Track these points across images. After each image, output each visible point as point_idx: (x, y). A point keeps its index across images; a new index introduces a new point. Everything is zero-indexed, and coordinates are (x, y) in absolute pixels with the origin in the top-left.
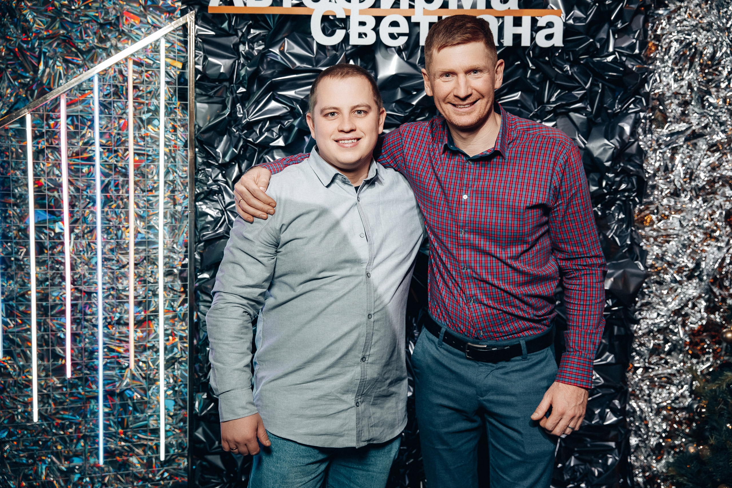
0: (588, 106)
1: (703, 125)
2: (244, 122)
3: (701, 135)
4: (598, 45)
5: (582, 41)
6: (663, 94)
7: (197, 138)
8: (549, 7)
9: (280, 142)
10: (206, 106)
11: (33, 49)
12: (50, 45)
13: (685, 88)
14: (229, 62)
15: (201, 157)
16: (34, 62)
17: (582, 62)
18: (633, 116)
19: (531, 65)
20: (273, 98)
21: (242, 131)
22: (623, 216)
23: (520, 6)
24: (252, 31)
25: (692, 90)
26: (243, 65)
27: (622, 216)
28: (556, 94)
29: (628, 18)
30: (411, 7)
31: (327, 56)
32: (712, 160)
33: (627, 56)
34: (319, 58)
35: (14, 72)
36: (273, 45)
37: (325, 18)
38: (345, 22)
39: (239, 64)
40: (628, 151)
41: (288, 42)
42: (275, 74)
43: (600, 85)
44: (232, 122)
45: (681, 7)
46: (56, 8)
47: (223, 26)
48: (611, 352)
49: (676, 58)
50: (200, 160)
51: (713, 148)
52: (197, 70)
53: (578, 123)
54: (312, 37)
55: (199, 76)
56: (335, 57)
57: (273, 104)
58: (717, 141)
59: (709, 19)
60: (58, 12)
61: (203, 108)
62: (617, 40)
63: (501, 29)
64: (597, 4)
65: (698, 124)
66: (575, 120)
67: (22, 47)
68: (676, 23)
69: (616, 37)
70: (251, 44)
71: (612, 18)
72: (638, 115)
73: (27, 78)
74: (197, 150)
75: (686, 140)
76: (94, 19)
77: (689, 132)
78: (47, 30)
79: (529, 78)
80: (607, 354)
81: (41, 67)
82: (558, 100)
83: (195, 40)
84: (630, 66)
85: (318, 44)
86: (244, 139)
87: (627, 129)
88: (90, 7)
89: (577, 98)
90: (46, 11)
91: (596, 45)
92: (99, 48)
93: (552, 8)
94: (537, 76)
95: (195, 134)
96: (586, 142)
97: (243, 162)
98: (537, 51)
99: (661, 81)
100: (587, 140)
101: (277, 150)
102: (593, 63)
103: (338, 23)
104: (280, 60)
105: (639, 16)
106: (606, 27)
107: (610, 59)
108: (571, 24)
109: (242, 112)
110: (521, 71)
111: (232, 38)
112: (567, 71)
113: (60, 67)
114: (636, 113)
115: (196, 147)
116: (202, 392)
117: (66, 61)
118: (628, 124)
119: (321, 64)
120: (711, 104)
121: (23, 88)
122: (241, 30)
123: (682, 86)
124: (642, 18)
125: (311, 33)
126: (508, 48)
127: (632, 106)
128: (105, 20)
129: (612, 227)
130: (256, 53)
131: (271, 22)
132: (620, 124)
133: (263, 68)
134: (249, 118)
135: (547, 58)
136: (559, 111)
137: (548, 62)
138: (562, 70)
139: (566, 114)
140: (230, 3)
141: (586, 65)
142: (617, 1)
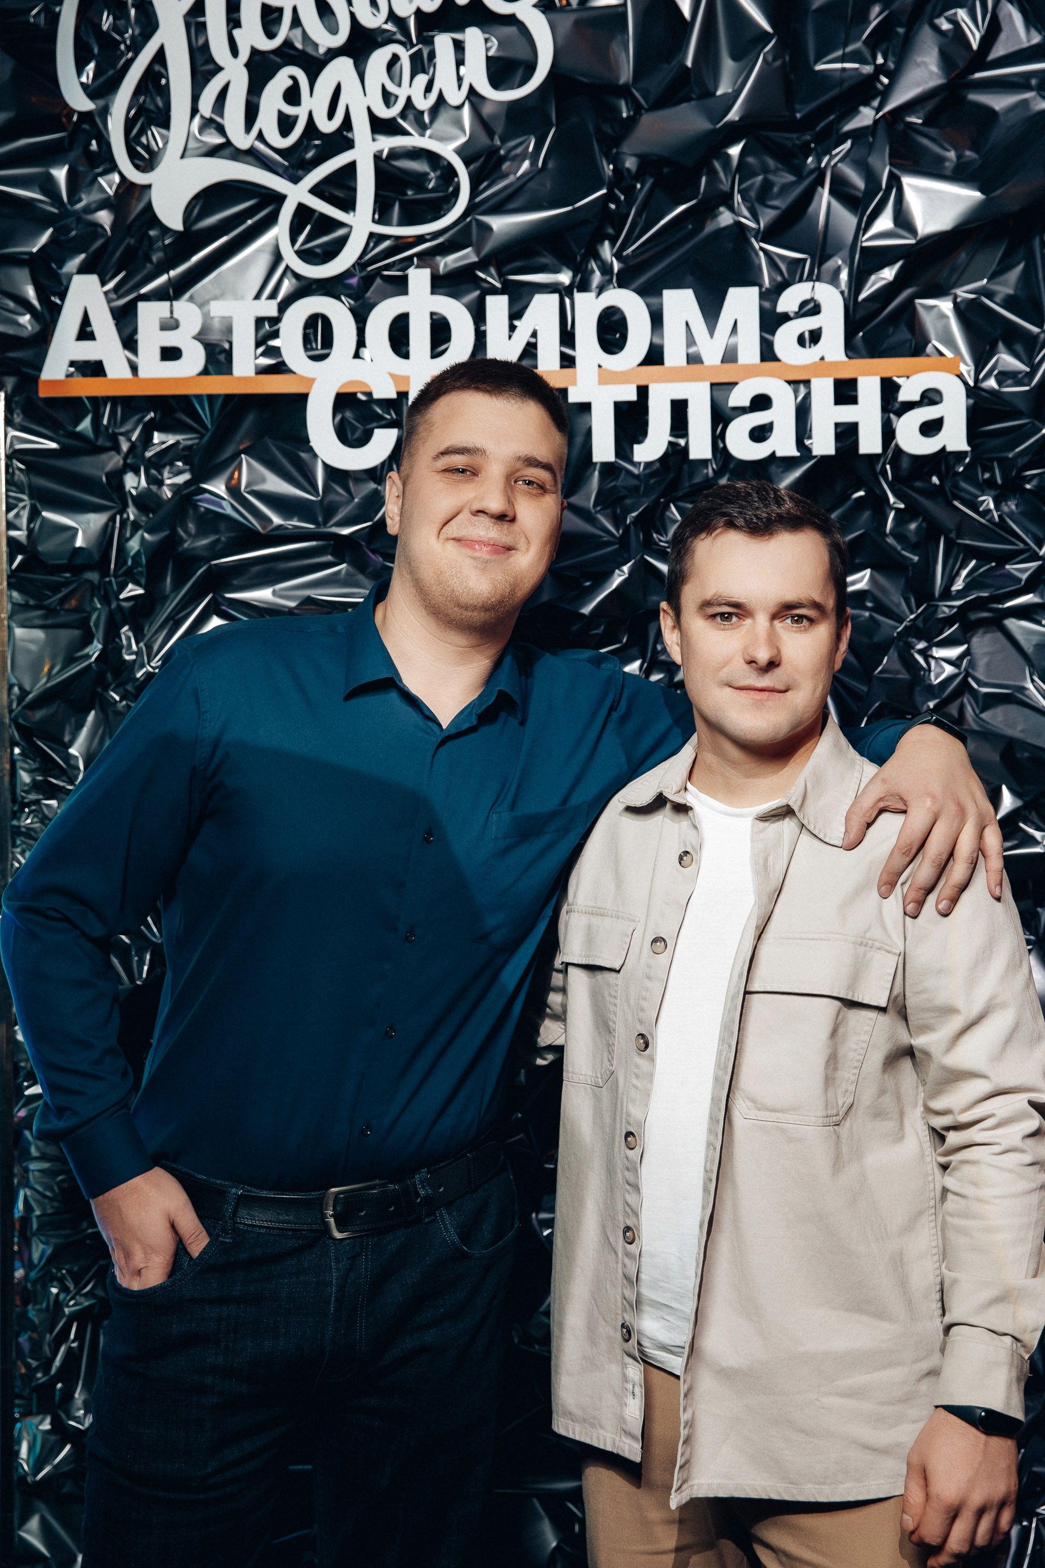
2: (139, 675)
5: (1019, 434)
7: (14, 721)
8: (929, 349)
10: (39, 634)
14: (96, 520)
15: (29, 771)
17: (1028, 486)
19: (892, 499)
20: (213, 609)
23: (850, 352)
24: (157, 437)
26: (136, 526)
28: (964, 573)
30: (568, 361)
31: (353, 498)
34: (332, 502)
36: (209, 473)
37: (343, 401)
38: (397, 408)
39: (124, 523)
41: (249, 464)
42: (219, 547)
44: (109, 676)
47: (80, 428)
50: (25, 777)
52: (11, 542)
53: (1027, 646)
54: (311, 450)
55: (20, 558)
56: (375, 500)
61: (32, 641)
63: (803, 413)
66: (1019, 637)
70: (153, 472)
74: (17, 751)
79: (893, 533)
82: (970, 585)
83: (7, 467)
85: (326, 466)
89: (1020, 580)
93: (941, 354)
94: (913, 526)
95: (11, 711)
98: (905, 464)
103: (380, 411)
104: (229, 511)
108: (992, 392)
109: (134, 647)
110: (867, 515)
111: (104, 457)
112: (989, 511)
115: (14, 744)
116: (38, 1413)
119: (338, 517)
122: (127, 435)
125: (307, 441)
126: (824, 459)
130: (168, 494)
131: (205, 415)
133: (186, 531)
134: (152, 664)
135: (935, 480)
136: (974, 616)
137: (939, 489)
138: (976, 510)
139: (996, 623)
140: (95, 369)
141: (1039, 493)
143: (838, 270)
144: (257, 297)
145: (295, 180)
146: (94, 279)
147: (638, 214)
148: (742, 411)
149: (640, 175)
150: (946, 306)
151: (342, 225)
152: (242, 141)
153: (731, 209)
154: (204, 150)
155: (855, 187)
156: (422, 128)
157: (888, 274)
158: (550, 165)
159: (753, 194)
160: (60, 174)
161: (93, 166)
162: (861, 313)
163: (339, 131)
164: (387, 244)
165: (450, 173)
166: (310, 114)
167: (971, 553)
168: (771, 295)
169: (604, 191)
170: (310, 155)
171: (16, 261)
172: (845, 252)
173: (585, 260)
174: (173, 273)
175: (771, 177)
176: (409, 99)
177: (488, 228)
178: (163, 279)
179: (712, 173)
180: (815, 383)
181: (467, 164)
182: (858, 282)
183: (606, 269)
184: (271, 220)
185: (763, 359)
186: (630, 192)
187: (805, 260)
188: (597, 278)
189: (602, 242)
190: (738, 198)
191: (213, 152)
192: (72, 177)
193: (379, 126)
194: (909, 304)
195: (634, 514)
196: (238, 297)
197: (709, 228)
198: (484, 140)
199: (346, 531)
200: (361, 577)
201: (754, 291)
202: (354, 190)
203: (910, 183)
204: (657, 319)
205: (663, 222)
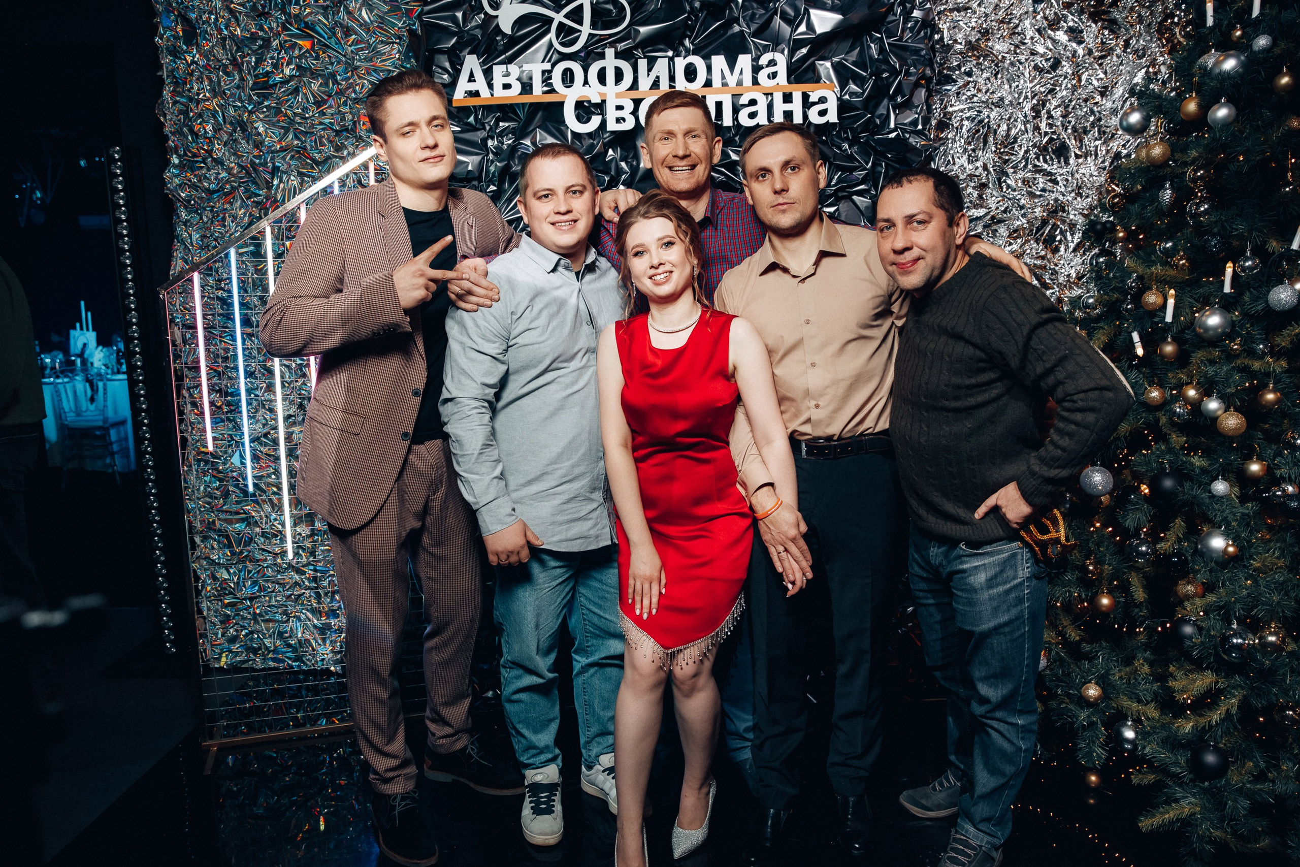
0: (872, 189)
1: (1003, 209)
3: (1000, 221)
4: (878, 122)
5: (858, 118)
6: (958, 177)
8: (821, 81)
11: (265, 164)
12: (284, 158)
13: (981, 169)
14: (476, 158)
16: (268, 177)
17: (862, 140)
23: (789, 82)
24: (501, 123)
25: (989, 172)
26: (493, 162)
28: (836, 176)
29: (907, 92)
31: (583, 144)
32: (1015, 247)
33: (910, 132)
35: (247, 190)
36: (524, 136)
38: (600, 107)
39: (488, 159)
41: (540, 132)
43: (883, 164)
45: (969, 83)
46: (289, 118)
47: (470, 120)
49: (968, 137)
51: (1015, 234)
53: (862, 207)
54: (566, 125)
56: (592, 146)
58: (1018, 226)
59: (999, 95)
60: (292, 122)
62: (899, 116)
63: (770, 107)
64: (873, 77)
65: (997, 208)
66: (858, 204)
67: (254, 163)
68: (966, 100)
69: (897, 112)
70: (500, 139)
71: (891, 92)
73: (259, 195)
75: (985, 227)
76: (329, 127)
77: (989, 217)
78: (280, 142)
81: (275, 182)
82: (838, 181)
84: (914, 143)
85: (572, 132)
88: (324, 114)
89: (859, 179)
90: (279, 121)
91: (875, 122)
92: (336, 157)
93: (825, 83)
99: (954, 164)
102: (874, 140)
103: (593, 109)
105: (919, 89)
106: (885, 102)
107: (893, 135)
108: (847, 100)
111: (479, 132)
112: (846, 150)
113: (295, 181)
117: (301, 174)
120: (1008, 186)
121: (256, 207)
122: (489, 124)
123: (977, 168)
124: (923, 92)
125: (564, 121)
128: (342, 126)
130: (506, 147)
131: (521, 112)
133: (514, 163)
135: (824, 137)
136: (840, 194)
137: (826, 142)
138: (841, 150)
139: (849, 198)
140: (476, 94)
141: (867, 143)
142: (895, 73)
143: (784, 48)
144: (543, 62)
145: (558, 12)
146: (475, 56)
147: (700, 26)
148: (744, 106)
149: (701, 9)
150: (828, 64)
151: (577, 30)
153: (739, 25)
154: (520, 0)
155: (790, 15)
157: (804, 51)
158: (662, 6)
159: (748, 18)
160: (459, 15)
161: (473, 11)
162: (793, 67)
164: (596, 38)
165: (623, 8)
167: (839, 168)
168: (756, 59)
169: (686, 16)
170: (563, 2)
171: (441, 51)
172: (787, 41)
173: (678, 46)
174: (507, 54)
175: (755, 11)
177: (638, 32)
178: (504, 56)
179: (731, 9)
180: (775, 94)
181: (630, 4)
182: (792, 53)
183: (687, 48)
184: (548, 31)
185: (753, 84)
186: (697, 16)
187: (769, 44)
188: (683, 52)
189: (685, 38)
190: (741, 20)
191: (524, 1)
192: (464, 15)
194: (813, 64)
196: (535, 62)
197: (730, 33)
201: (750, 56)
202: (582, 16)
203: (813, 12)
204: (709, 69)
205: (711, 29)
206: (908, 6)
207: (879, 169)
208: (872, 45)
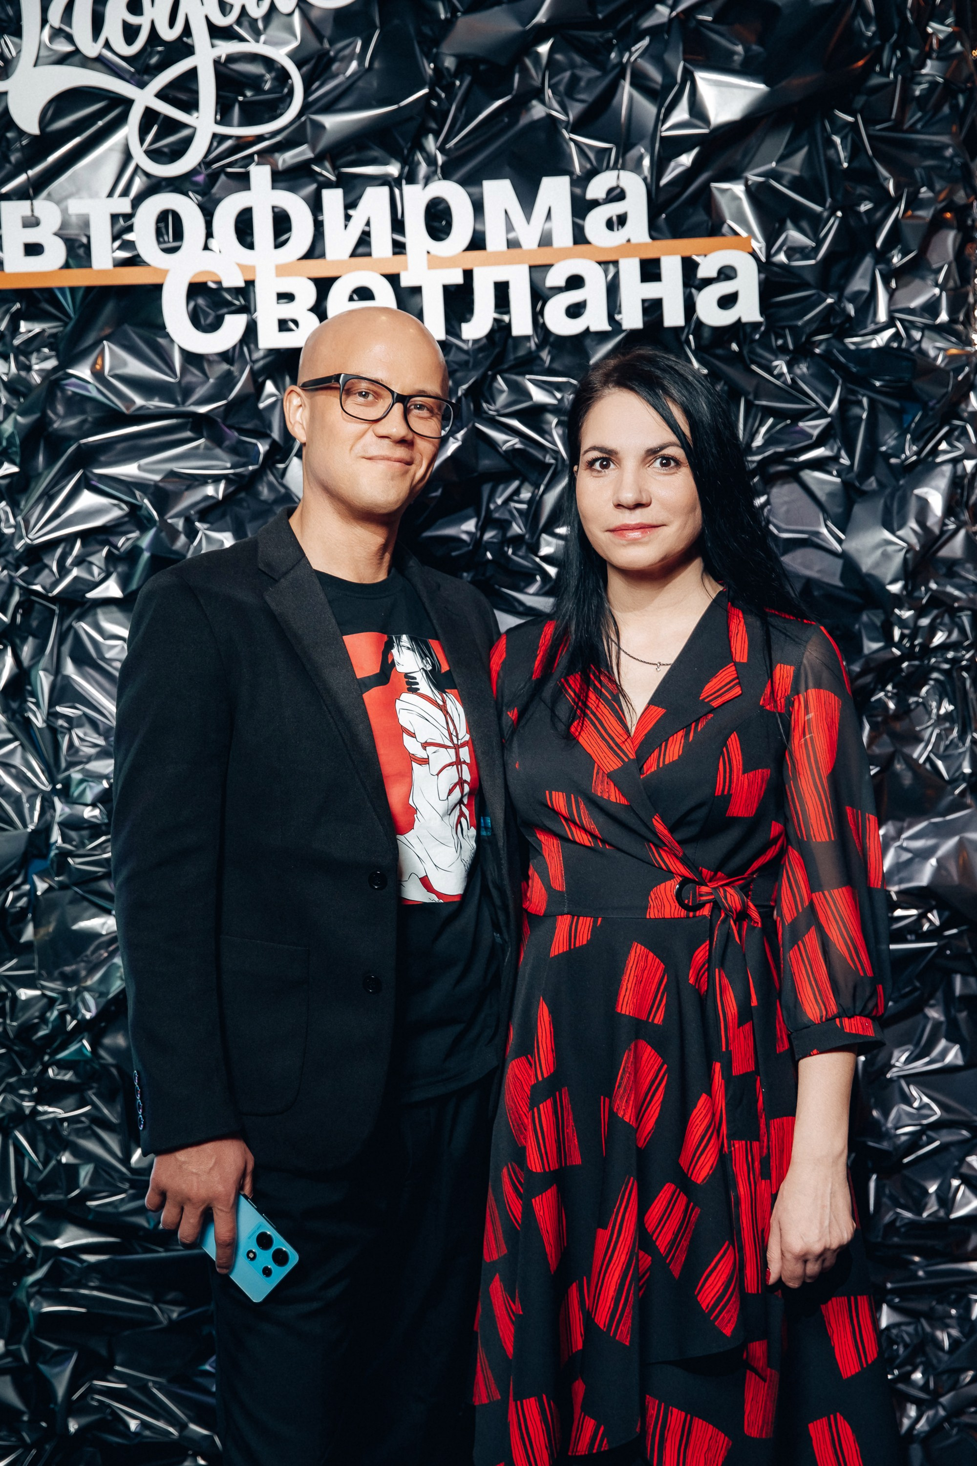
0: (843, 453)
2: (19, 546)
4: (851, 309)
5: (807, 304)
8: (725, 229)
9: (112, 589)
17: (817, 351)
18: (947, 469)
20: (86, 484)
21: (17, 569)
22: (951, 708)
23: (653, 234)
24: (24, 326)
26: (8, 411)
27: (947, 707)
28: (763, 430)
29: (915, 242)
30: (399, 248)
31: (208, 378)
33: (924, 328)
34: (189, 383)
36: (74, 359)
37: (196, 290)
38: (244, 296)
40: (944, 553)
41: (111, 351)
42: (86, 426)
43: (865, 401)
48: (953, 1039)
53: (821, 495)
54: (167, 336)
56: (228, 380)
57: (87, 499)
62: (898, 294)
64: (839, 214)
66: (814, 486)
69: (893, 284)
70: (22, 358)
71: (879, 244)
72: (959, 467)
80: (943, 1043)
82: (770, 441)
84: (932, 353)
85: (183, 351)
86: (21, 587)
87: (936, 501)
89: (811, 436)
91: (844, 310)
93: (736, 234)
96: (842, 536)
97: (24, 641)
98: (706, 334)
100: (843, 532)
101: (105, 609)
102: (846, 351)
103: (229, 298)
104: (94, 394)
105: (942, 233)
106: (868, 261)
107: (880, 340)
108: (781, 266)
109: (12, 521)
112: (780, 376)
114: (955, 461)
118: (937, 489)
119: (195, 397)
124: (950, 239)
125: (164, 327)
126: (633, 333)
127: (944, 446)
129: (926, 735)
130: (36, 379)
131: (68, 304)
132: (917, 491)
133: (56, 413)
134: (30, 536)
135: (734, 347)
136: (772, 470)
137: (739, 354)
138: (772, 374)
139: (793, 475)
141: (827, 356)
142: (886, 203)
143: (641, 158)
144: (110, 194)
145: (142, 85)
147: (458, 110)
149: (459, 72)
150: (738, 189)
151: (185, 126)
152: (91, 49)
153: (543, 102)
154: (54, 58)
155: (655, 82)
156: (257, 34)
157: (686, 160)
158: (376, 65)
159: (562, 88)
162: (662, 198)
163: (180, 38)
164: (229, 143)
165: (283, 76)
166: (153, 23)
167: (769, 412)
168: (581, 182)
169: (425, 91)
170: (154, 60)
172: (647, 141)
173: (412, 152)
174: (31, 173)
175: (579, 72)
176: (243, 8)
177: (320, 127)
178: (22, 178)
179: (524, 71)
181: (299, 66)
182: (659, 167)
183: (431, 161)
184: (121, 120)
186: (450, 89)
187: (610, 149)
188: (423, 169)
189: (426, 135)
190: (548, 92)
191: (63, 60)
193: (217, 33)
194: (705, 189)
195: (465, 387)
196: (93, 195)
197: (524, 121)
198: (314, 44)
199: (203, 409)
200: (218, 452)
202: (196, 92)
203: (702, 77)
204: (478, 207)
205: (481, 117)
206: (913, 52)
207: (856, 411)
208: (837, 140)
